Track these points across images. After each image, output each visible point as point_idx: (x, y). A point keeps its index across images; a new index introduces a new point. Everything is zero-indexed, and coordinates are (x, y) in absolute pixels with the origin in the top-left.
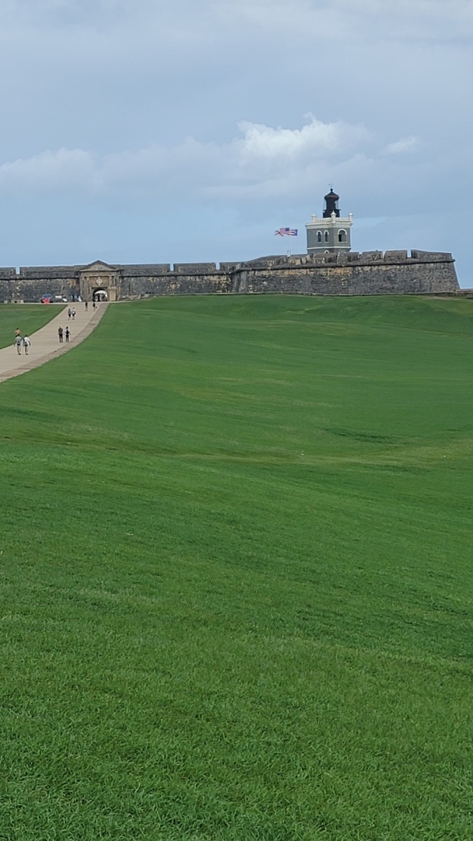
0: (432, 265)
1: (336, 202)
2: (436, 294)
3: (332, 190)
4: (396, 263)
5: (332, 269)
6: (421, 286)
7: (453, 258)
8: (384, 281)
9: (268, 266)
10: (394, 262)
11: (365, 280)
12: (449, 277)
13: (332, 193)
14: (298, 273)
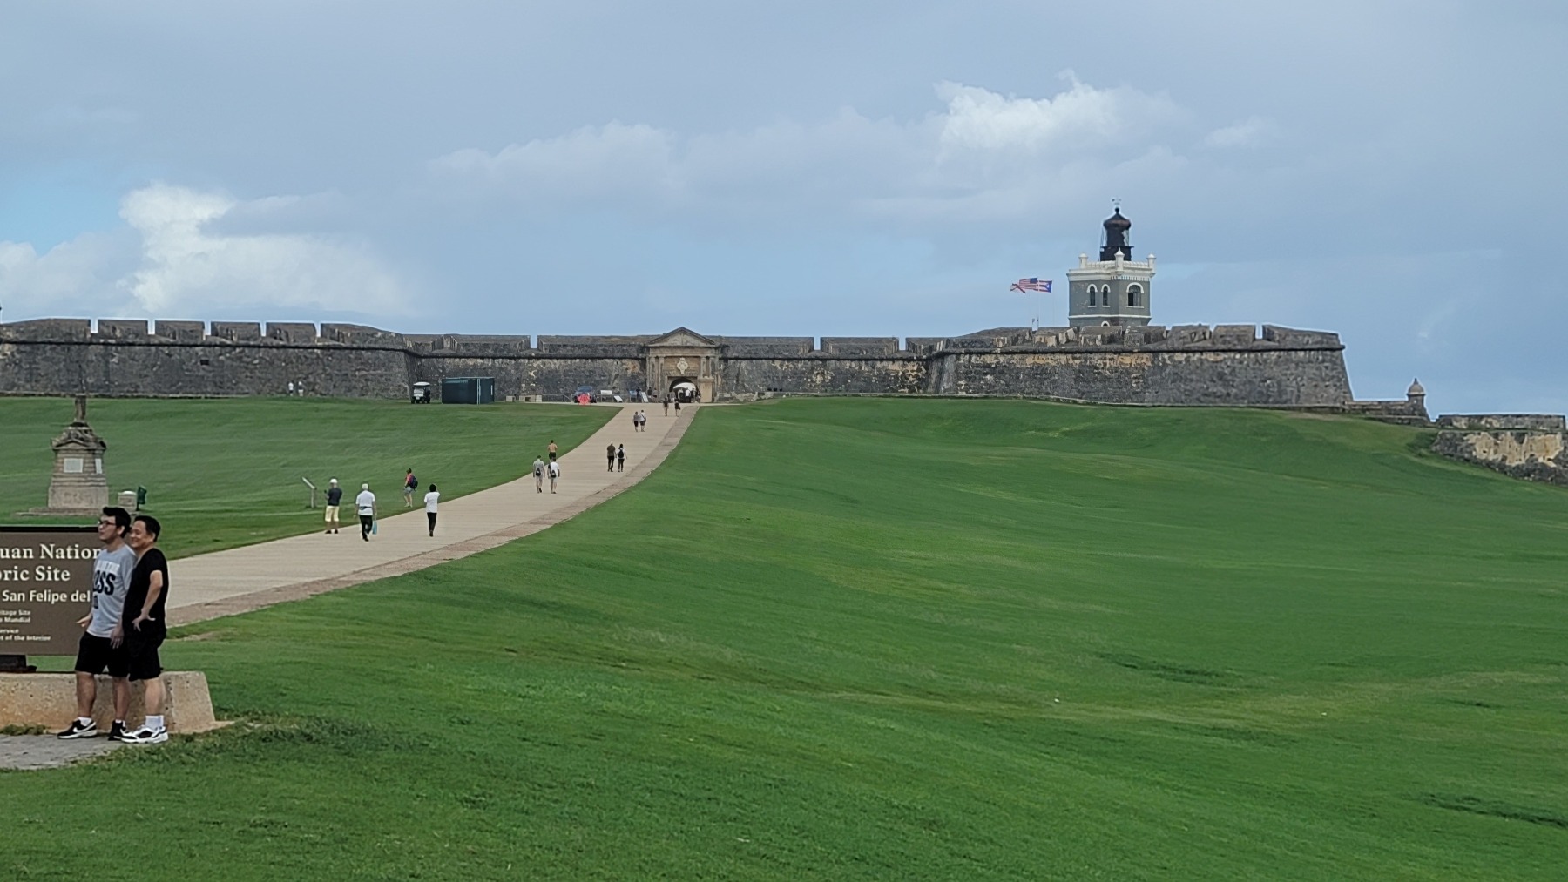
0: (1302, 354)
1: (1125, 233)
2: (1309, 409)
3: (1117, 210)
4: (1233, 348)
5: (1116, 356)
6: (1280, 393)
7: (1342, 343)
8: (1212, 381)
9: (996, 347)
10: (1230, 346)
11: (1177, 378)
12: (1333, 377)
13: (1118, 216)
14: (1050, 361)
